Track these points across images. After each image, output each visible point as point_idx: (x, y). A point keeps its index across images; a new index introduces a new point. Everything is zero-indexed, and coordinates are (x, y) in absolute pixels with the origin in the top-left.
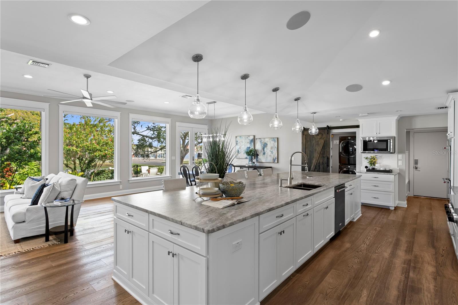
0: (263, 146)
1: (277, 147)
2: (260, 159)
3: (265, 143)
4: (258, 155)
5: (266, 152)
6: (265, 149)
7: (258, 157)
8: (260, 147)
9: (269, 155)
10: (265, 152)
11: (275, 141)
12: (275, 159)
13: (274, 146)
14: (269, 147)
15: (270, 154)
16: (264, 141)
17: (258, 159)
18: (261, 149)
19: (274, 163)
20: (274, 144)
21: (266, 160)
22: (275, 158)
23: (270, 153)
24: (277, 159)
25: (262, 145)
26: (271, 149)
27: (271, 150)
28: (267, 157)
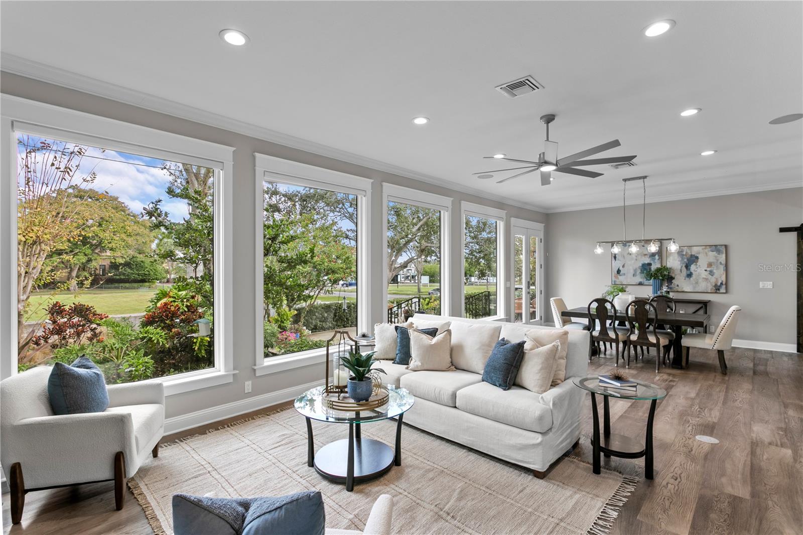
0: (686, 260)
1: (724, 262)
2: (678, 286)
3: (691, 255)
4: (672, 278)
5: (694, 273)
6: (693, 267)
7: (673, 281)
8: (679, 263)
9: (703, 278)
10: (691, 272)
11: (719, 252)
12: (720, 286)
13: (718, 260)
14: (703, 262)
15: (705, 277)
16: (689, 252)
17: (673, 286)
18: (682, 267)
19: (716, 293)
20: (716, 257)
21: (694, 288)
22: (719, 284)
23: (704, 274)
24: (724, 286)
25: (683, 259)
26: (708, 267)
27: (708, 269)
28: (697, 283)
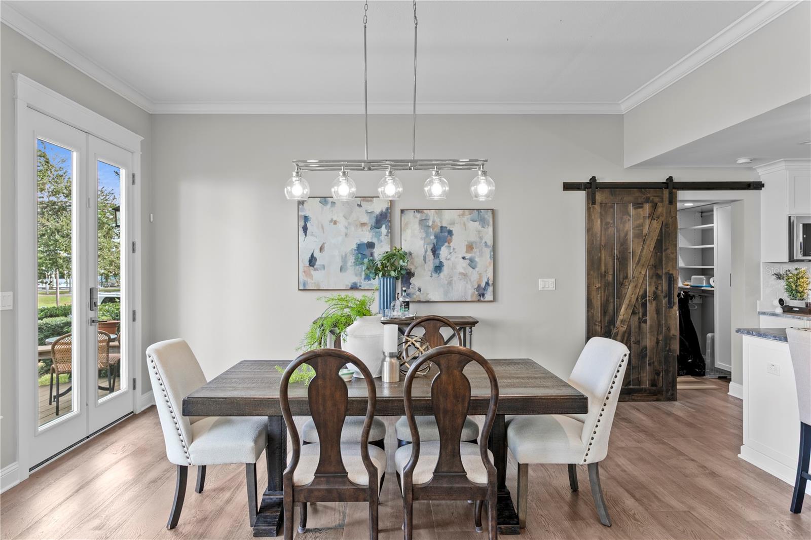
0: (432, 237)
1: (490, 243)
2: (420, 290)
3: (442, 227)
4: (410, 274)
5: (445, 263)
6: (444, 252)
7: (412, 280)
8: (422, 242)
9: (461, 273)
10: (441, 262)
11: (483, 221)
12: (485, 289)
13: (481, 238)
14: (459, 241)
15: (462, 271)
16: (437, 220)
17: (411, 290)
18: (426, 251)
19: (479, 301)
20: (479, 232)
21: (446, 293)
22: (483, 285)
23: (462, 266)
24: (490, 289)
25: (427, 234)
26: (467, 252)
27: (468, 256)
28: (450, 283)
